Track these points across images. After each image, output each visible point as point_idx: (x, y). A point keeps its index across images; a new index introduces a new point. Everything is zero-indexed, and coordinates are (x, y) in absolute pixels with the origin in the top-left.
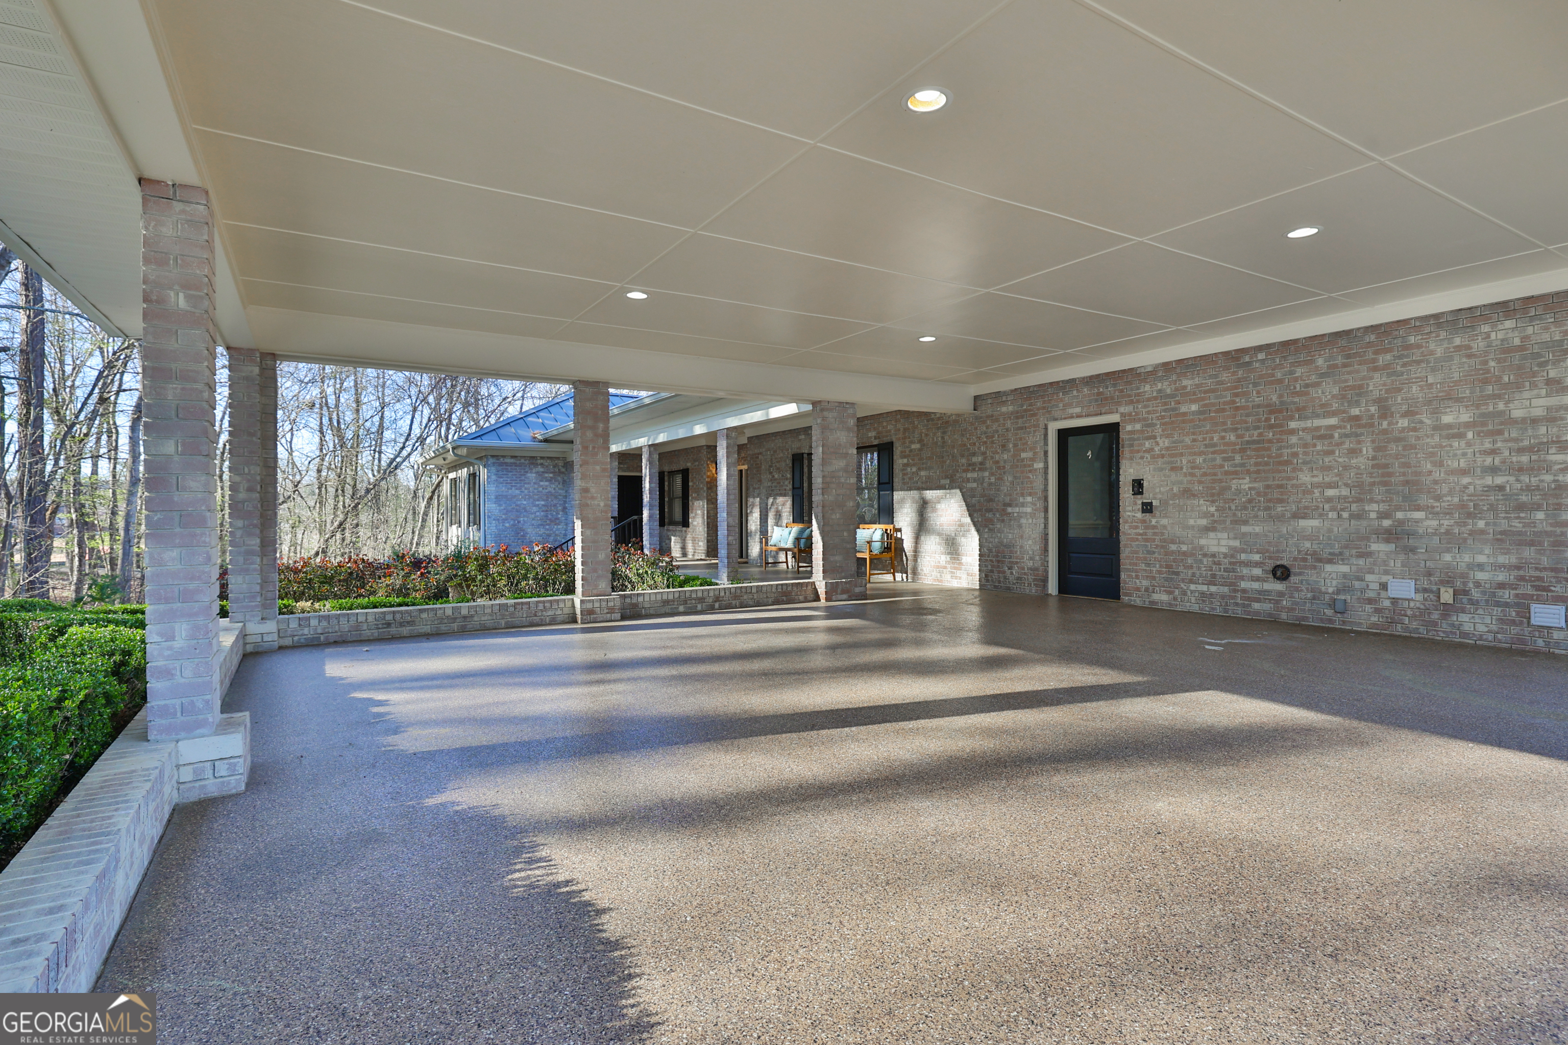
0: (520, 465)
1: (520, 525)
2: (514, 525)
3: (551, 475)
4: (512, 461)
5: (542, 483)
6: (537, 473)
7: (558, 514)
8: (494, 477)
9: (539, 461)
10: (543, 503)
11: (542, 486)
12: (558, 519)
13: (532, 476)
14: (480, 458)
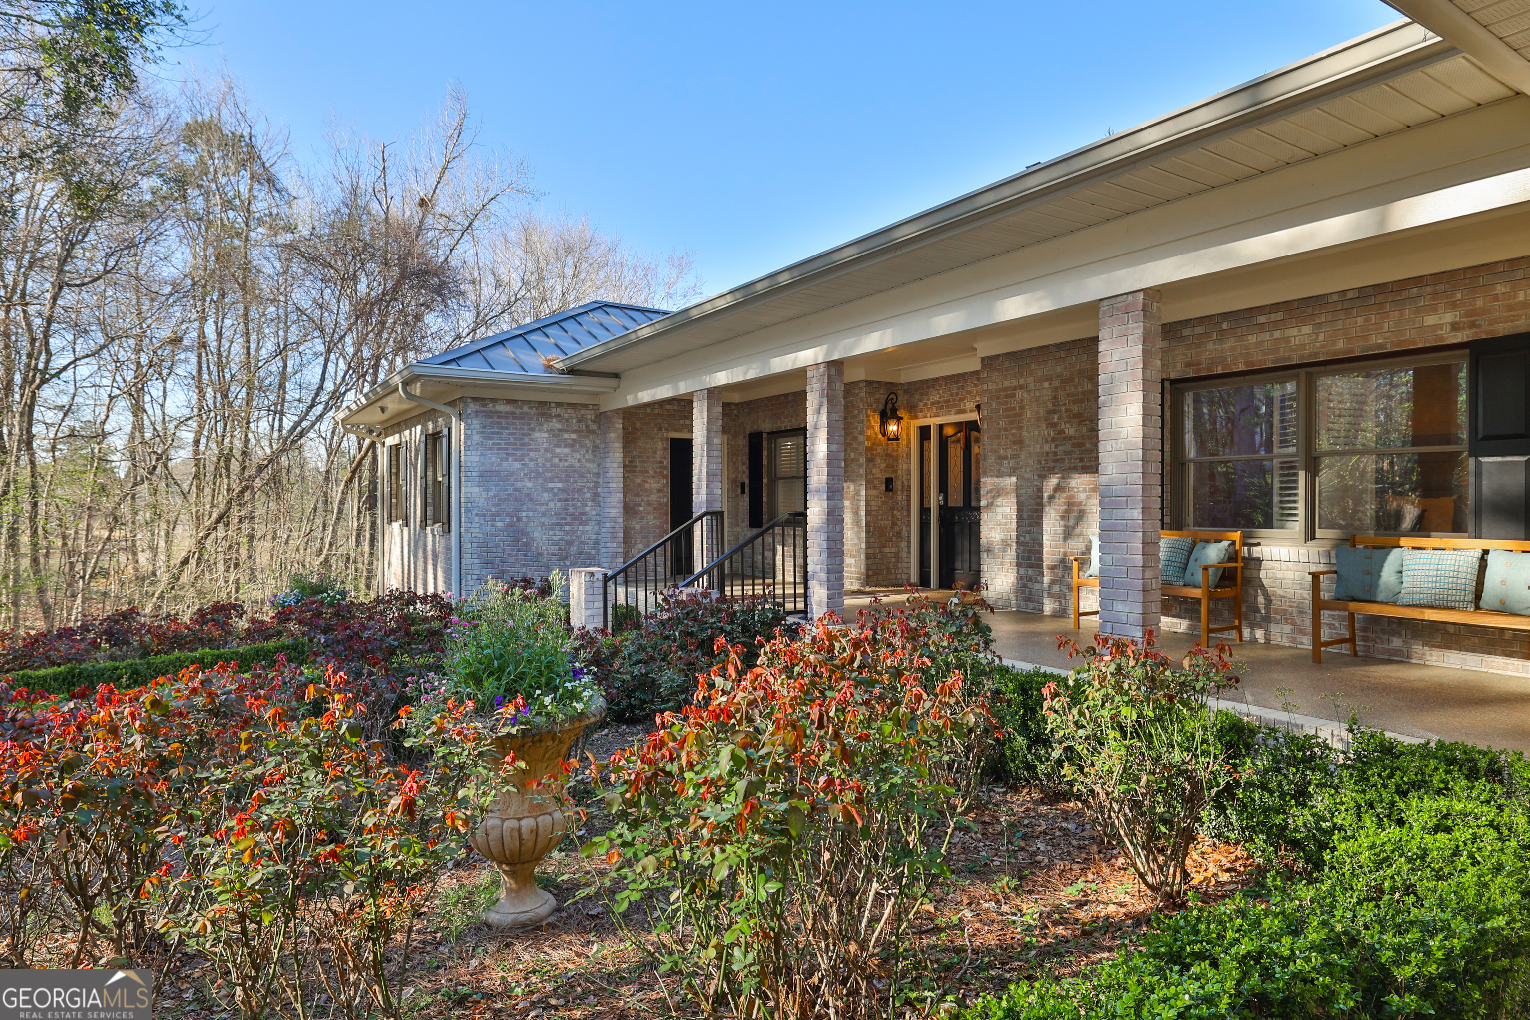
0: (522, 417)
1: (522, 525)
2: (511, 525)
3: (574, 436)
4: (509, 408)
5: (558, 450)
6: (550, 431)
7: (584, 505)
8: (476, 438)
9: (554, 411)
10: (560, 485)
11: (558, 455)
12: (584, 514)
13: (541, 436)
14: (451, 404)
